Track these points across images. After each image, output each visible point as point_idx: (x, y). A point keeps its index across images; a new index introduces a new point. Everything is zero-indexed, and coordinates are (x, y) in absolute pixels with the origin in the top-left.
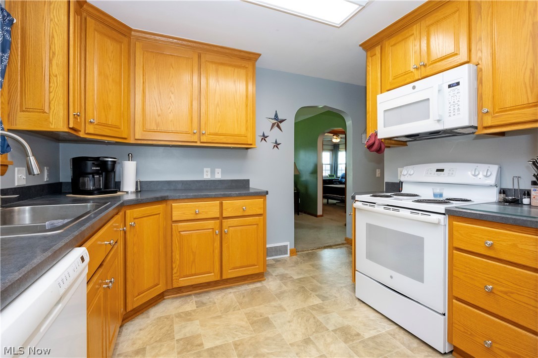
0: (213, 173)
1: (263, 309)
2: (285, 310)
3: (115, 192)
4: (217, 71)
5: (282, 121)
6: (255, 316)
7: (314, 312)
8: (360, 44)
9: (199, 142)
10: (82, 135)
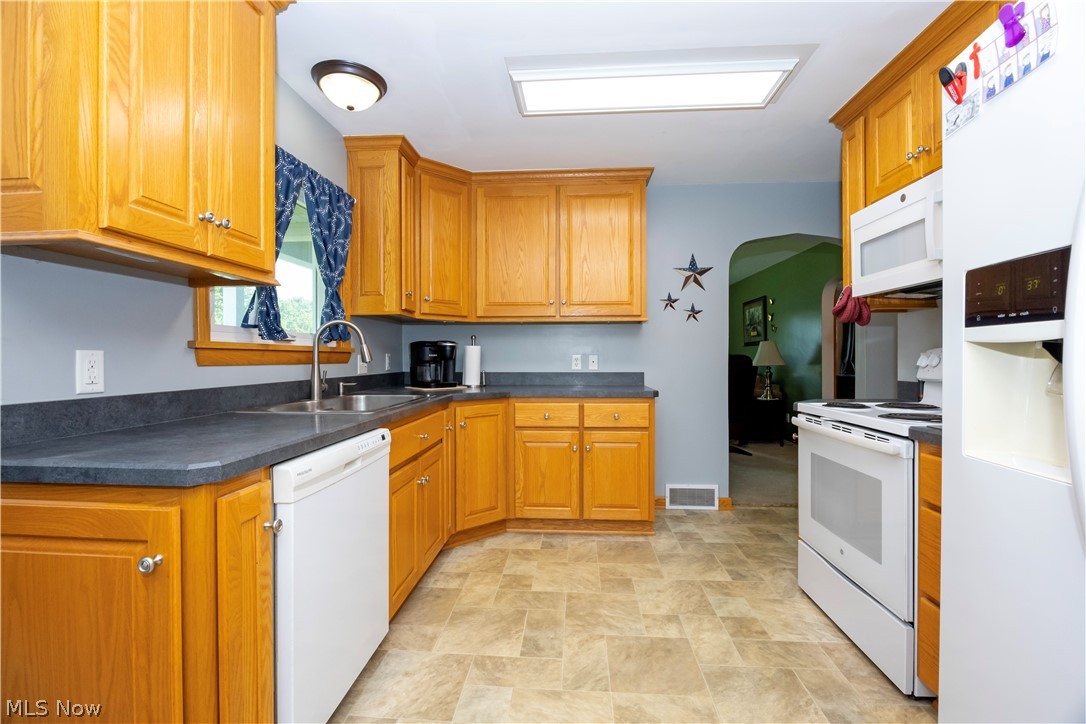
0: (585, 360)
1: (627, 568)
2: (662, 577)
3: (455, 385)
4: (583, 208)
5: (703, 272)
6: (613, 574)
7: (706, 590)
8: (830, 117)
9: (558, 317)
10: (417, 316)
